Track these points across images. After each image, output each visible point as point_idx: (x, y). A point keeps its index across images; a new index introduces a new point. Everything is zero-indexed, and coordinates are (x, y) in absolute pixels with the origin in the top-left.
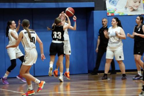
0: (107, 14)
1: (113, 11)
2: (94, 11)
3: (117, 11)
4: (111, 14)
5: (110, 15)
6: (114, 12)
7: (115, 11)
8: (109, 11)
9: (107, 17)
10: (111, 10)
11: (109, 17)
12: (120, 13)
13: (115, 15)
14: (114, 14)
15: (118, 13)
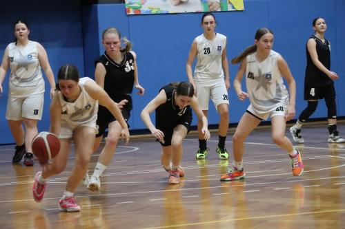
0: (126, 10)
1: (138, 5)
2: (99, 5)
3: (146, 4)
4: (134, 12)
5: (132, 12)
6: (141, 7)
7: (143, 4)
8: (130, 4)
9: (127, 17)
10: (133, 3)
11: (130, 17)
12: (152, 9)
13: (142, 13)
14: (140, 11)
15: (149, 8)
